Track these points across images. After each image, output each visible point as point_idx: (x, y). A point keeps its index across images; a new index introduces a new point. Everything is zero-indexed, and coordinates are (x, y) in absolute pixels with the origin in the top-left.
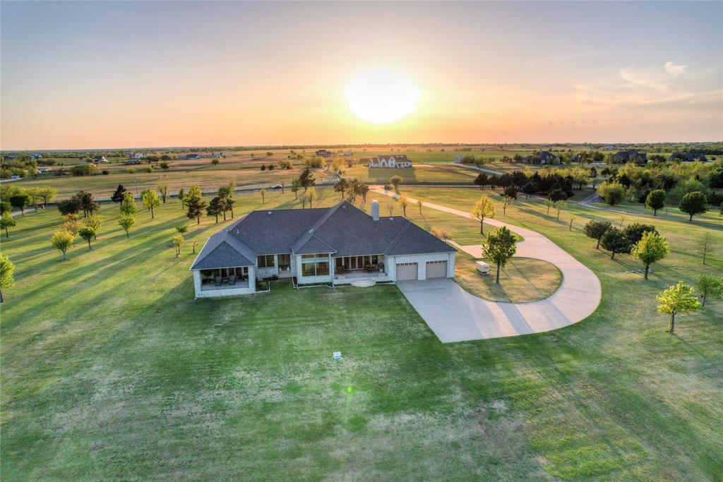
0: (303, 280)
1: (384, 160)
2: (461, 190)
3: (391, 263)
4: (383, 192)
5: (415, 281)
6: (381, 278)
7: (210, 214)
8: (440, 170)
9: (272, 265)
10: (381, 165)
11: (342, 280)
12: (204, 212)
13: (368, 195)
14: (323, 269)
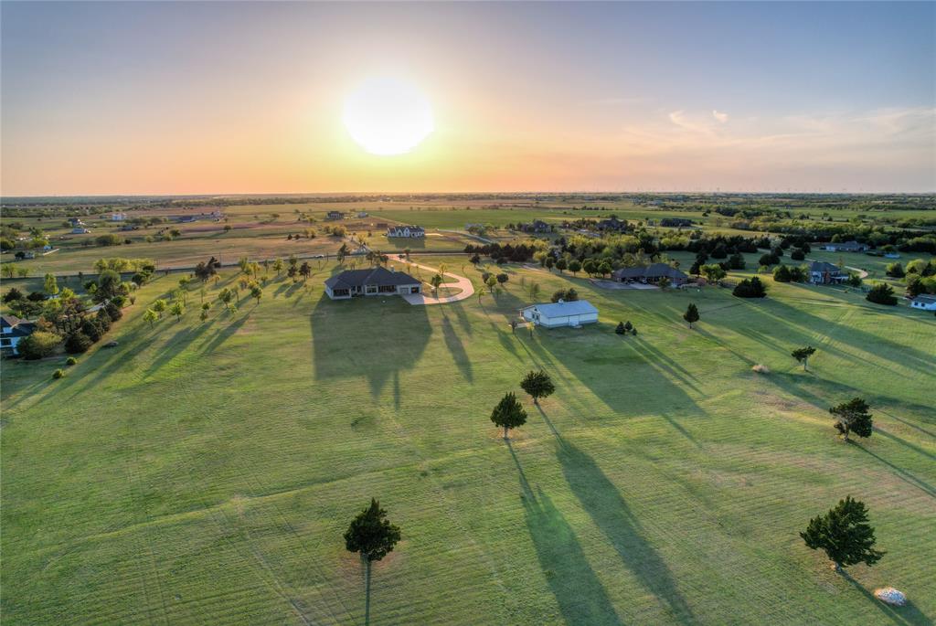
0: (367, 294)
1: (400, 231)
2: (454, 258)
3: (398, 287)
4: (398, 259)
5: (407, 294)
6: (395, 293)
7: (301, 274)
8: (447, 239)
9: (348, 294)
10: (397, 235)
11: (381, 294)
12: (298, 273)
13: (388, 261)
14: (374, 291)
